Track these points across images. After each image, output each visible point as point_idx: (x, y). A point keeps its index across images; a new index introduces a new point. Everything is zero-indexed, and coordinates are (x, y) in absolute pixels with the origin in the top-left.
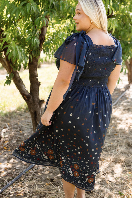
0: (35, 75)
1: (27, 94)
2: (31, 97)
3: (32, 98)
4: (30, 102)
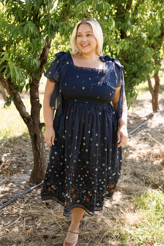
0: (36, 97)
1: (27, 116)
2: (32, 119)
3: (32, 121)
4: (30, 124)
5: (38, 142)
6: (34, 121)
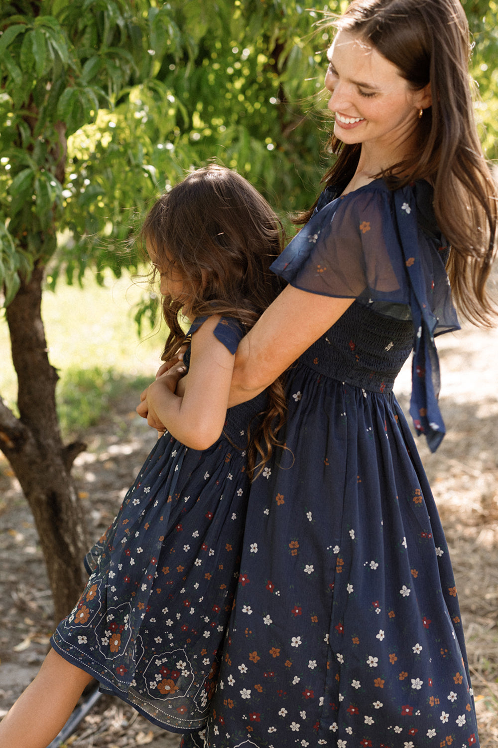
0: (37, 339)
1: (10, 423)
2: (30, 434)
4: (26, 456)
5: (67, 523)
6: (42, 440)
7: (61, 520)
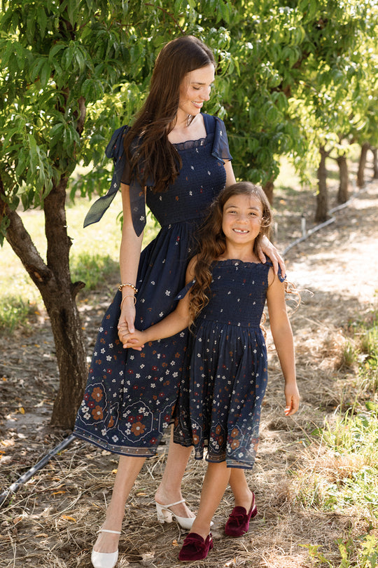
0: (61, 220)
1: (42, 267)
3: (54, 278)
4: (50, 287)
5: (71, 328)
7: (67, 326)
